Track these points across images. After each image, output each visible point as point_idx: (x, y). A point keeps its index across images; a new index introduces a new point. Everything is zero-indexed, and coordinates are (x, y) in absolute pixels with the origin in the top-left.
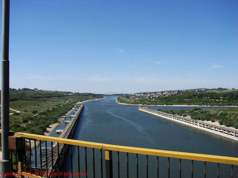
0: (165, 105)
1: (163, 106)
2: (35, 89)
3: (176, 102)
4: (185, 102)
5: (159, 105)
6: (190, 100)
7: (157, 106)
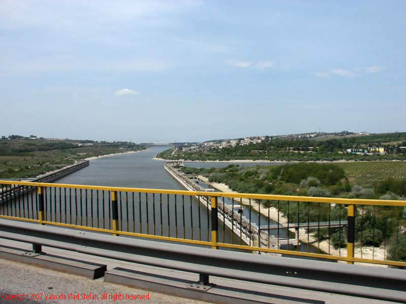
0: (218, 161)
1: (214, 161)
2: (32, 136)
3: (238, 156)
4: (251, 156)
5: (208, 161)
6: (259, 152)
7: (205, 162)
